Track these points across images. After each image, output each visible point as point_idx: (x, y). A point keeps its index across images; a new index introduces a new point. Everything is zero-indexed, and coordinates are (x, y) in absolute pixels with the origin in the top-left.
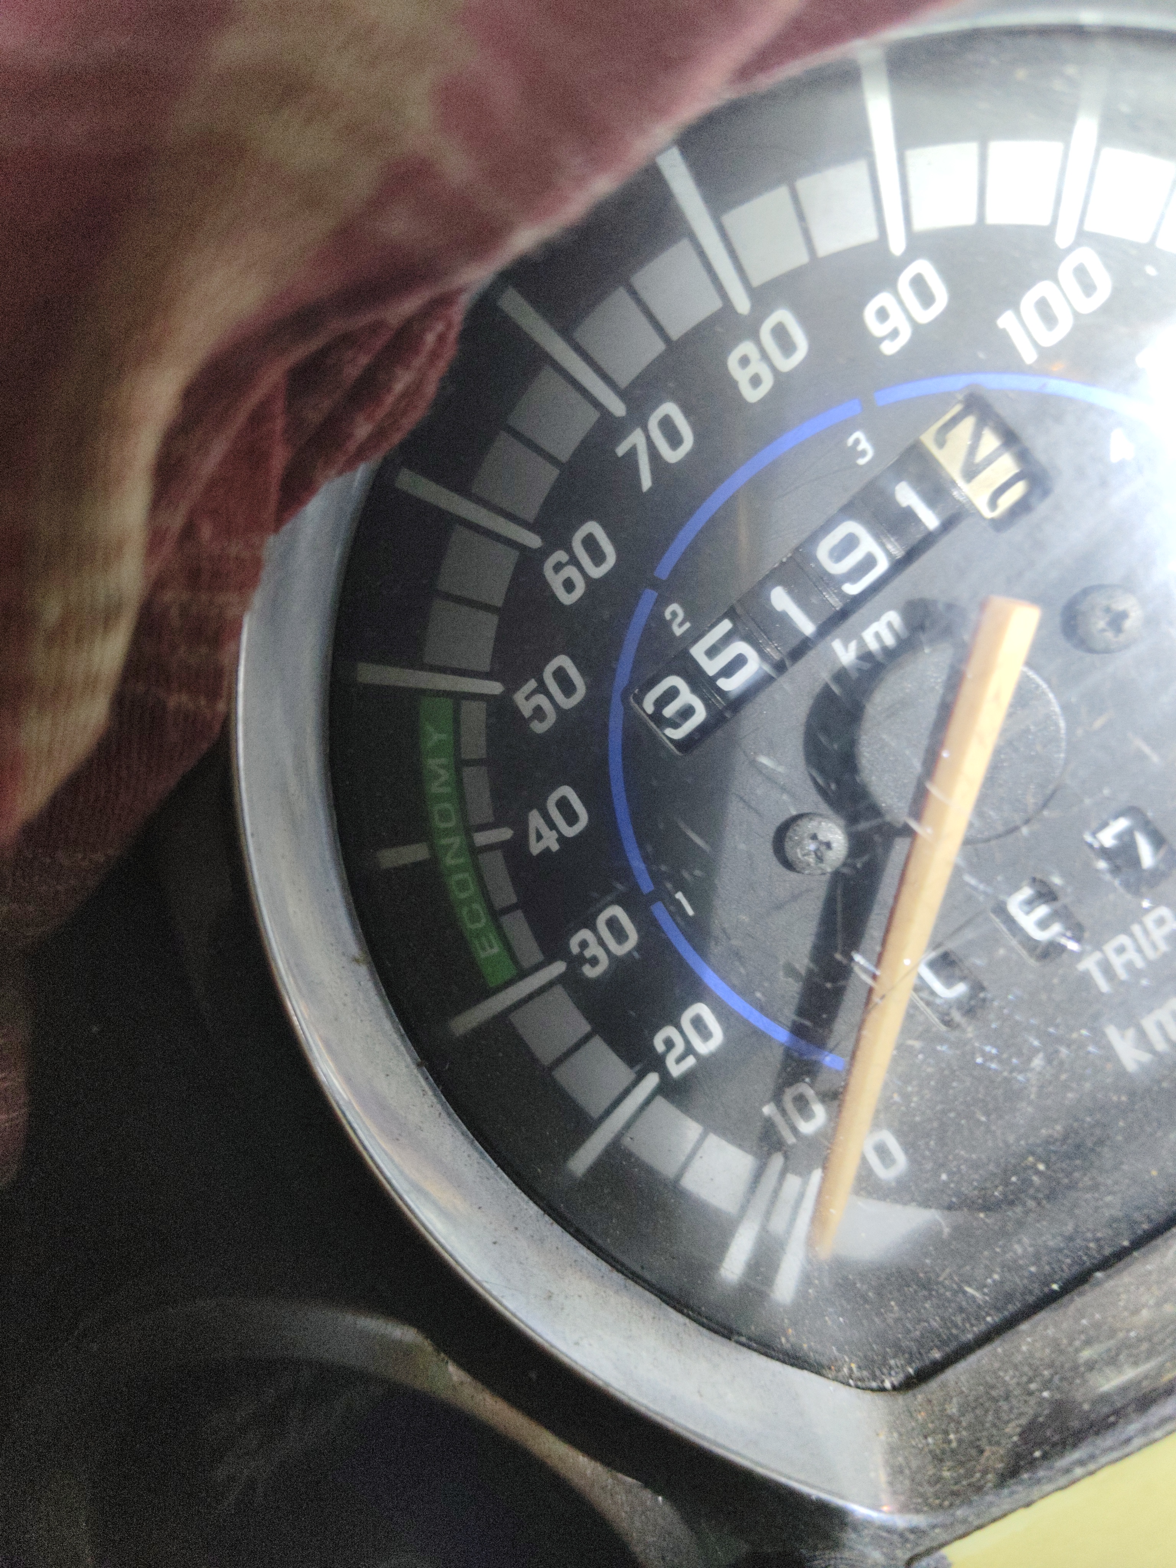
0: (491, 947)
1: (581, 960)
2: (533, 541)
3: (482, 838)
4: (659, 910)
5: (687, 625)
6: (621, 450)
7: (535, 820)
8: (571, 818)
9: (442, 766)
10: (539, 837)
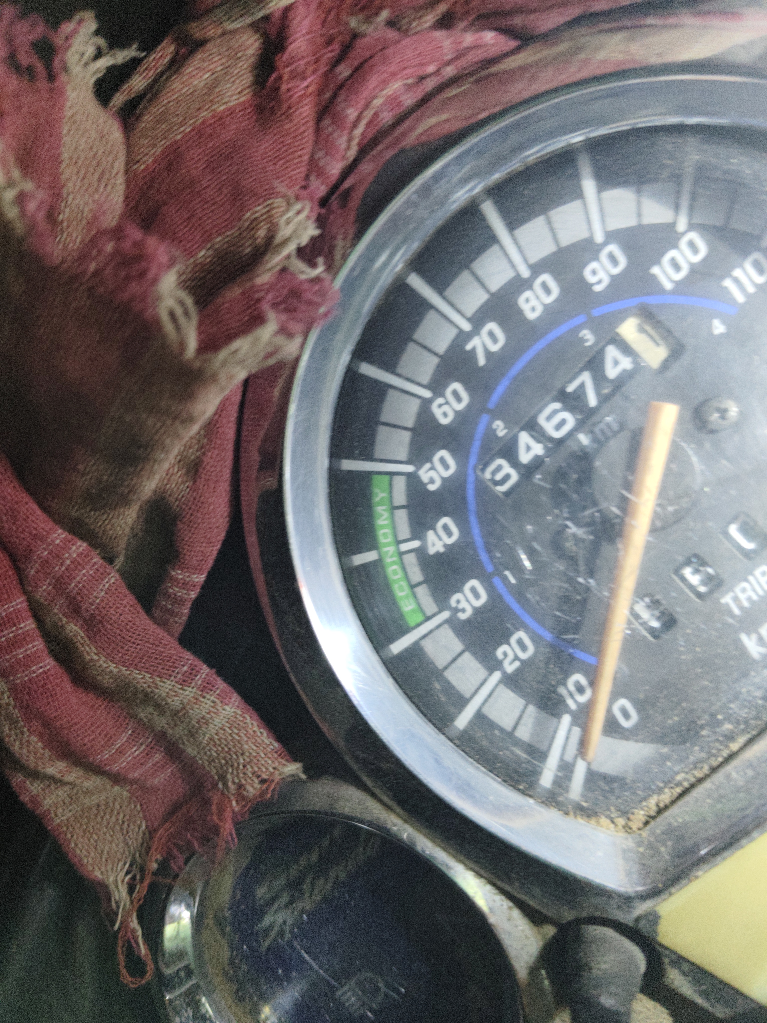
0: (410, 604)
1: (456, 610)
2: (427, 394)
3: (404, 547)
4: (496, 581)
5: (505, 431)
6: (469, 347)
7: (431, 535)
8: (449, 533)
9: (384, 510)
10: (434, 545)
